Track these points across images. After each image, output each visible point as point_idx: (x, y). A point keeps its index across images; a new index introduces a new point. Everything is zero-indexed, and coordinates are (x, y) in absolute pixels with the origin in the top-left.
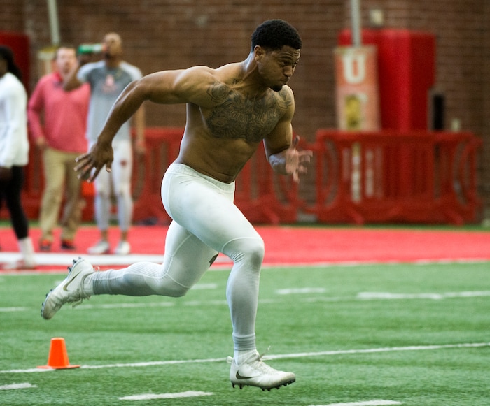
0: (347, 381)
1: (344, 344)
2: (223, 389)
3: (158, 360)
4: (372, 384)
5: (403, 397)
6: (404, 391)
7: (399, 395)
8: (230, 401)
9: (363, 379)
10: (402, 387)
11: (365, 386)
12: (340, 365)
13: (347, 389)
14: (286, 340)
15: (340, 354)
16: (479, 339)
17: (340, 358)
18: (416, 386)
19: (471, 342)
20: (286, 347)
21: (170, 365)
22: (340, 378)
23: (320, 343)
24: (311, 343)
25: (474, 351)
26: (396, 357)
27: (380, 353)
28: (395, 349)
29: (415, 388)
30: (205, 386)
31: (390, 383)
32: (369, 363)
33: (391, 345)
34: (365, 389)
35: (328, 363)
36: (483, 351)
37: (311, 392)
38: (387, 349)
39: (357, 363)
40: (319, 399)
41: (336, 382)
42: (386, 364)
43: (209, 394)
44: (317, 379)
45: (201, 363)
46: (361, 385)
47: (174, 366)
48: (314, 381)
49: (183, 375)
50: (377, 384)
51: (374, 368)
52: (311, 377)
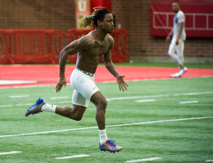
0: (71, 144)
1: (72, 126)
2: (26, 149)
3: (4, 135)
4: (80, 146)
5: (91, 153)
6: (91, 150)
7: (89, 152)
8: (28, 156)
9: (77, 143)
10: (91, 147)
11: (78, 147)
12: (70, 136)
13: (71, 149)
14: (51, 124)
15: (70, 131)
16: (121, 123)
17: (70, 133)
18: (96, 147)
19: (118, 124)
20: (51, 127)
21: (8, 137)
22: (69, 143)
23: (64, 125)
24: (60, 125)
25: (119, 128)
26: (90, 132)
27: (84, 130)
28: (90, 128)
29: (95, 148)
30: (19, 148)
31: (87, 145)
32: (80, 135)
33: (89, 126)
34: (77, 148)
35: (66, 135)
36: (122, 128)
37: (57, 151)
38: (88, 128)
39: (76, 135)
40: (60, 154)
41: (67, 145)
42: (86, 135)
43: (20, 152)
44: (60, 144)
45: (19, 136)
46: (76, 146)
47: (10, 137)
48: (60, 145)
49: (12, 142)
50: (82, 146)
51: (82, 138)
52: (58, 143)
